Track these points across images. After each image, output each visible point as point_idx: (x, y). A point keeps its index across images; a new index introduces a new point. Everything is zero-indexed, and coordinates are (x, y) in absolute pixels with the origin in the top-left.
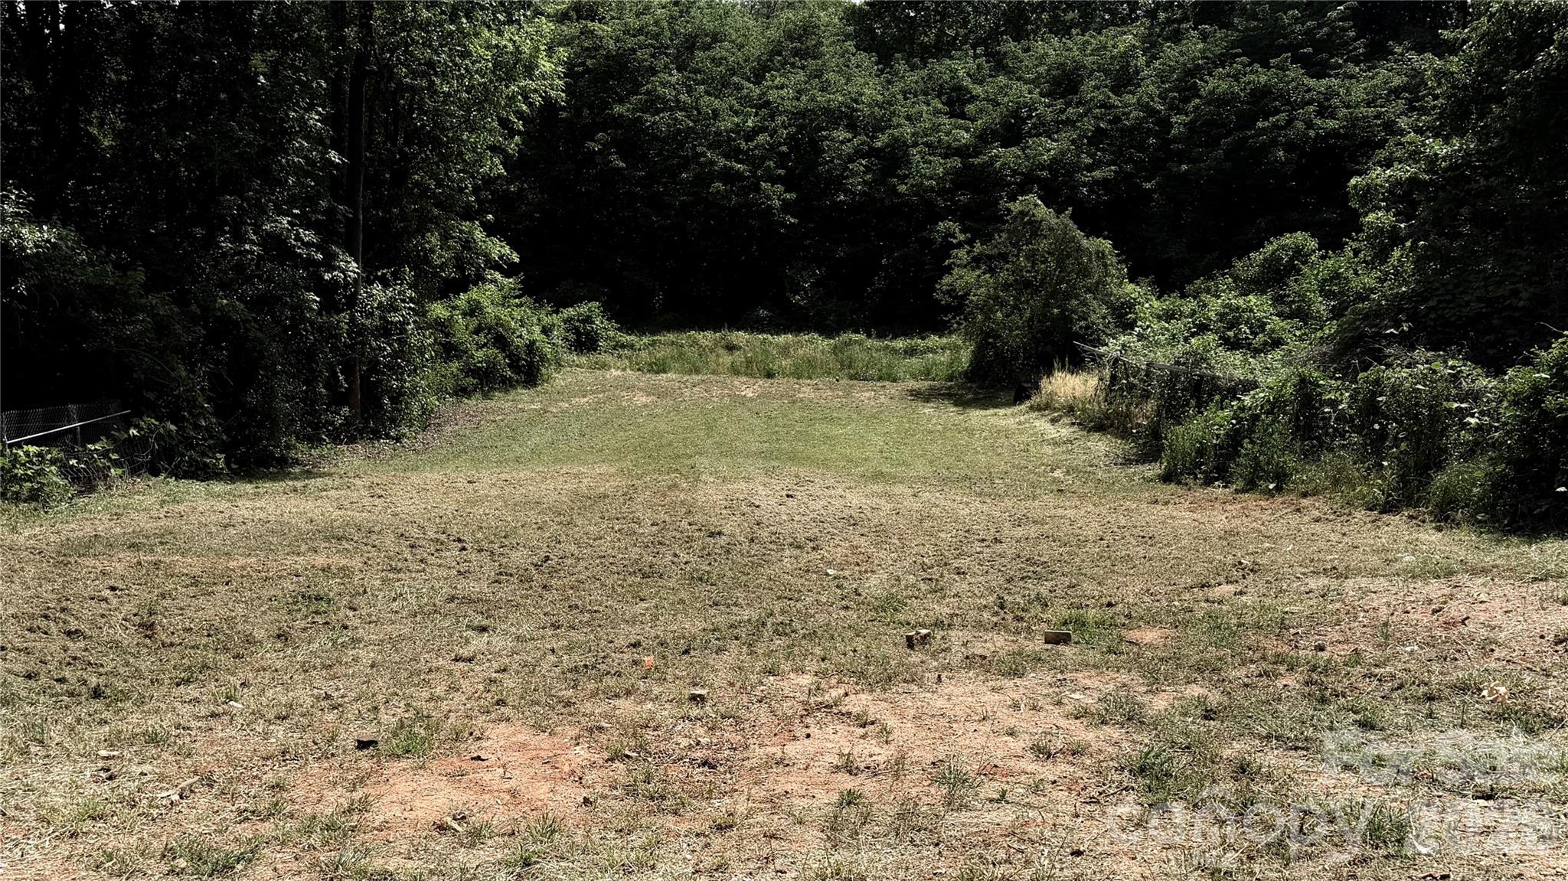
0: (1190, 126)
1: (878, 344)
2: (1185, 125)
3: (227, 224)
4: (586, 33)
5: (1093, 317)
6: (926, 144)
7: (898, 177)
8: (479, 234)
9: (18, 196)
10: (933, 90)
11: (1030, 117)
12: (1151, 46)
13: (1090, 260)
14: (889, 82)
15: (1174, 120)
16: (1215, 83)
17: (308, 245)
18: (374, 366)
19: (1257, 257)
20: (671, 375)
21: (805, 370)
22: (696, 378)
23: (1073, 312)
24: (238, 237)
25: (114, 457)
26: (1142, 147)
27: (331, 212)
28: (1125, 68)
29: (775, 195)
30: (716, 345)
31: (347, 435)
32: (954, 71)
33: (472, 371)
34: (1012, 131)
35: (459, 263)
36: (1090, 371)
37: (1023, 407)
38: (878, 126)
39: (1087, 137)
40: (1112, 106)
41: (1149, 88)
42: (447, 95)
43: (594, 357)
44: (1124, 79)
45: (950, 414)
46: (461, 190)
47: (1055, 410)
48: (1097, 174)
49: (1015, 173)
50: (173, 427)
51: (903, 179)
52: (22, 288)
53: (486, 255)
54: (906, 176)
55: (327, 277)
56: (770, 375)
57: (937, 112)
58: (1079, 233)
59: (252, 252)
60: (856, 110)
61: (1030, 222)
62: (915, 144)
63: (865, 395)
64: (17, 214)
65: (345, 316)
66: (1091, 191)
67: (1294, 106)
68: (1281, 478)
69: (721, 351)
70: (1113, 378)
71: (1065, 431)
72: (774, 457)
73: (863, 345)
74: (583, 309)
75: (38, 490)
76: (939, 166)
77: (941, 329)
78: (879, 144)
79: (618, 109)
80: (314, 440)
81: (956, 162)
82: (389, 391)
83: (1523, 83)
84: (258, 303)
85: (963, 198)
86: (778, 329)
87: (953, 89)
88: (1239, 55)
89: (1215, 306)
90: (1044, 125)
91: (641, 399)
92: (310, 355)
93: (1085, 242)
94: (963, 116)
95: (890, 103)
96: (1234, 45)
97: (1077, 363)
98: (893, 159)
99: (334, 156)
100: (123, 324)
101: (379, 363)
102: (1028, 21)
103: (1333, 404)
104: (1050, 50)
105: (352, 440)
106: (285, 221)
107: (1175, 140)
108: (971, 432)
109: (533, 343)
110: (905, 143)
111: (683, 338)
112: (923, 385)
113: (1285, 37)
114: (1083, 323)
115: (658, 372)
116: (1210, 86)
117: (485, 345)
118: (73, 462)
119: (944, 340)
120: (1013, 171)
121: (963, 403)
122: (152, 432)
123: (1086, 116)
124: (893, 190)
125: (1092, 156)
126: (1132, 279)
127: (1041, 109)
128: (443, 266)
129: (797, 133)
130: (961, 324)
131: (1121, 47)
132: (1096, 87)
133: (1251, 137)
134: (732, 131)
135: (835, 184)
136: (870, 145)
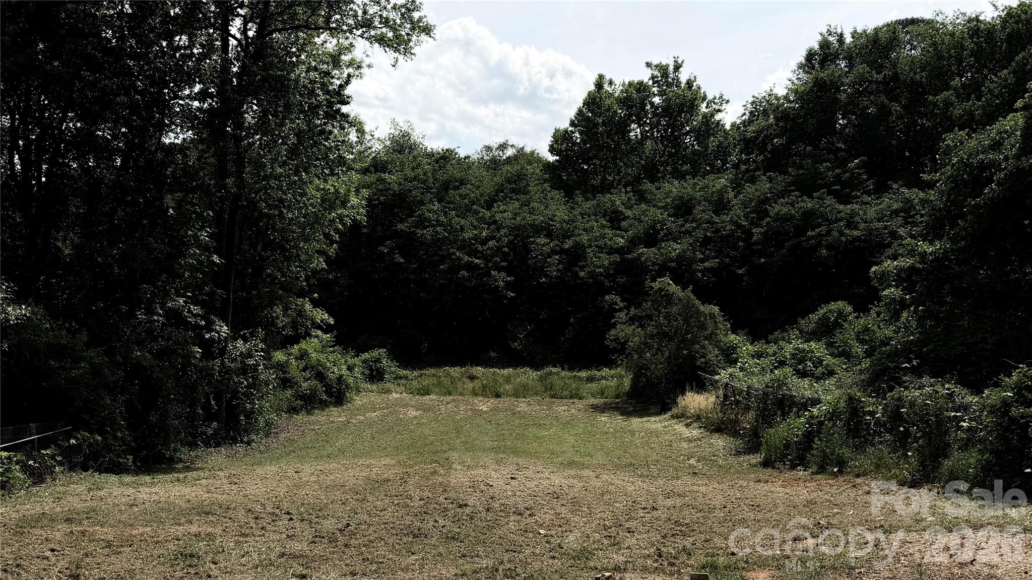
0: (765, 235)
1: (569, 374)
2: (761, 234)
3: (143, 302)
4: (380, 180)
5: (710, 356)
6: (597, 246)
7: (579, 267)
8: (308, 306)
9: (7, 287)
10: (600, 213)
11: (662, 229)
12: (737, 186)
13: (706, 319)
14: (572, 208)
15: (754, 231)
16: (779, 208)
17: (195, 316)
18: (235, 394)
19: (814, 317)
20: (433, 397)
21: (521, 392)
22: (449, 398)
23: (696, 352)
24: (150, 312)
25: (59, 458)
26: (734, 247)
27: (211, 294)
28: (721, 199)
29: (501, 278)
30: (462, 376)
31: (215, 441)
32: (613, 202)
33: (300, 396)
34: (651, 238)
35: (294, 325)
36: (709, 391)
37: (666, 416)
38: (567, 235)
39: (699, 242)
40: (714, 223)
41: (737, 212)
42: (292, 219)
43: (381, 385)
44: (720, 205)
45: (618, 421)
46: (297, 279)
47: (688, 418)
48: (707, 264)
49: (654, 264)
50: (99, 438)
51: (582, 268)
52: (6, 346)
53: (312, 320)
54: (584, 266)
55: (207, 336)
56: (498, 396)
57: (603, 227)
58: (697, 302)
59: (158, 321)
60: (552, 225)
61: (666, 295)
62: (590, 246)
63: (562, 408)
64: (6, 298)
65: (218, 362)
66: (704, 275)
67: (830, 222)
68: (842, 464)
69: (466, 380)
70: (725, 396)
71: (696, 433)
72: (501, 451)
73: (559, 375)
74: (375, 353)
75: (6, 482)
76: (606, 259)
77: (611, 364)
78: (567, 246)
79: (400, 226)
80: (193, 445)
81: (616, 258)
82: (244, 411)
83: (977, 206)
84: (161, 355)
85: (622, 280)
86: (503, 365)
87: (613, 212)
88: (793, 191)
89: (789, 349)
90: (672, 234)
91: (413, 413)
92: (193, 388)
93: (702, 308)
94: (619, 229)
95: (573, 221)
96: (789, 184)
97: (701, 387)
98: (576, 256)
99: (216, 259)
100: (71, 370)
101: (238, 392)
102: (658, 171)
103: (872, 414)
104: (673, 188)
105: (218, 445)
106: (182, 300)
107: (756, 243)
108: (633, 433)
109: (341, 376)
110: (583, 245)
111: (440, 372)
112: (599, 401)
113: (822, 179)
115: (423, 395)
116: (776, 210)
117: (310, 378)
118: (31, 462)
119: (613, 372)
120: (652, 262)
121: (627, 413)
122: (85, 441)
123: (698, 228)
124: (576, 275)
125: (703, 254)
126: (734, 332)
127: (669, 224)
128: (284, 328)
129: (514, 240)
130: (623, 361)
131: (718, 187)
132: (704, 211)
133: (805, 241)
134: (472, 239)
135: (539, 271)
136: (561, 247)
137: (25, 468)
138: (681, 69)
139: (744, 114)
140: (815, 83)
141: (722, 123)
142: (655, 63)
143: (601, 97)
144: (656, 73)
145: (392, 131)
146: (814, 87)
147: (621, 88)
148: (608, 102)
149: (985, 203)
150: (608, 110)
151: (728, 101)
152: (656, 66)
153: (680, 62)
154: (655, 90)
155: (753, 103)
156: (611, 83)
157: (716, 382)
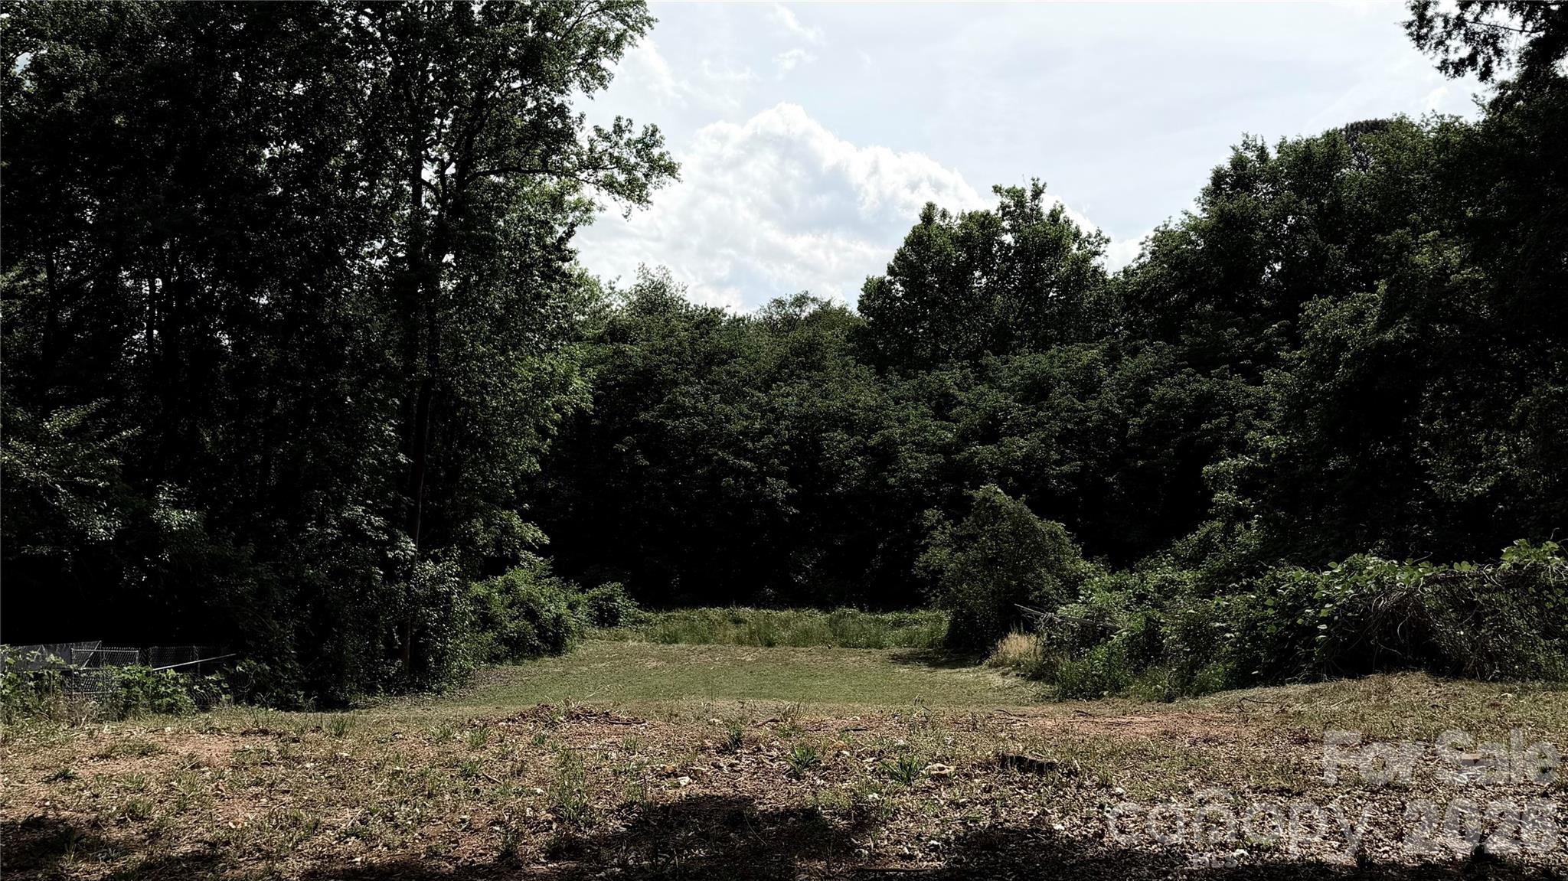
0: (1144, 427)
1: (869, 617)
2: (1139, 426)
3: (313, 512)
4: (619, 353)
5: (1047, 588)
6: (914, 443)
7: (889, 471)
8: (516, 521)
9: (170, 488)
10: (924, 397)
11: (1005, 419)
12: (1112, 357)
13: (1044, 539)
14: (884, 390)
15: (1130, 422)
16: (1159, 391)
17: (377, 529)
18: (423, 630)
19: (1193, 538)
20: (682, 645)
21: (803, 639)
22: (703, 647)
23: (1029, 584)
24: (322, 523)
25: (225, 686)
26: (1105, 446)
27: (397, 502)
28: (1088, 378)
29: (779, 489)
30: (724, 620)
31: (398, 688)
32: (943, 381)
33: (507, 641)
34: (990, 432)
35: (498, 545)
36: (1035, 633)
37: (983, 666)
38: (873, 428)
39: (1055, 437)
40: (1076, 411)
41: (1108, 395)
42: (497, 408)
43: (614, 630)
44: (1087, 386)
45: (924, 671)
46: (503, 485)
47: (1006, 666)
48: (1065, 468)
49: (992, 467)
50: (267, 669)
51: (892, 474)
52: (167, 557)
53: (521, 538)
54: (895, 471)
55: (390, 555)
56: (769, 644)
57: (923, 416)
58: (1033, 517)
59: (332, 535)
60: (853, 415)
61: (991, 507)
62: (904, 443)
63: (851, 659)
64: (168, 501)
65: (403, 584)
66: (1060, 482)
67: (1235, 409)
69: (729, 624)
70: (1049, 635)
71: (1010, 682)
73: (855, 618)
74: (606, 589)
75: (173, 705)
76: (925, 461)
77: (923, 603)
78: (873, 443)
79: (643, 416)
80: (371, 690)
81: (940, 459)
82: (434, 651)
84: (336, 574)
85: (947, 489)
86: (779, 604)
87: (941, 396)
88: (1185, 367)
89: (1153, 578)
90: (1018, 426)
91: (652, 664)
92: (373, 616)
93: (1039, 525)
94: (948, 419)
95: (881, 408)
96: (1181, 358)
97: (1029, 628)
98: (884, 456)
99: (402, 458)
100: (236, 586)
101: (427, 627)
102: (1012, 337)
104: (1027, 361)
105: (401, 693)
106: (360, 510)
107: (1133, 439)
108: (933, 685)
109: (559, 616)
110: (895, 442)
111: (695, 614)
112: (905, 651)
113: (1227, 350)
114: (1036, 593)
115: (670, 643)
116: (1160, 393)
117: (517, 617)
118: (196, 687)
119: (929, 614)
120: (990, 464)
121: (934, 663)
122: (251, 670)
123: (1055, 418)
124: (884, 483)
125: (1062, 453)
126: (1087, 556)
127: (1015, 413)
128: (484, 547)
129: (801, 434)
130: (937, 597)
131: (1085, 360)
132: (1063, 394)
133: (1198, 437)
134: (741, 433)
135: (833, 477)
136: (865, 445)
137: (191, 692)
138: (1043, 195)
139: (1142, 256)
140: (1221, 216)
141: (1101, 270)
142: (1006, 186)
143: (929, 236)
144: (1007, 201)
145: (641, 281)
146: (1219, 223)
147: (959, 221)
148: (939, 241)
149: (1335, 388)
150: (939, 253)
151: (1108, 241)
152: (1008, 191)
153: (1040, 185)
154: (1006, 224)
155: (1154, 239)
156: (944, 215)
157: (1038, 617)
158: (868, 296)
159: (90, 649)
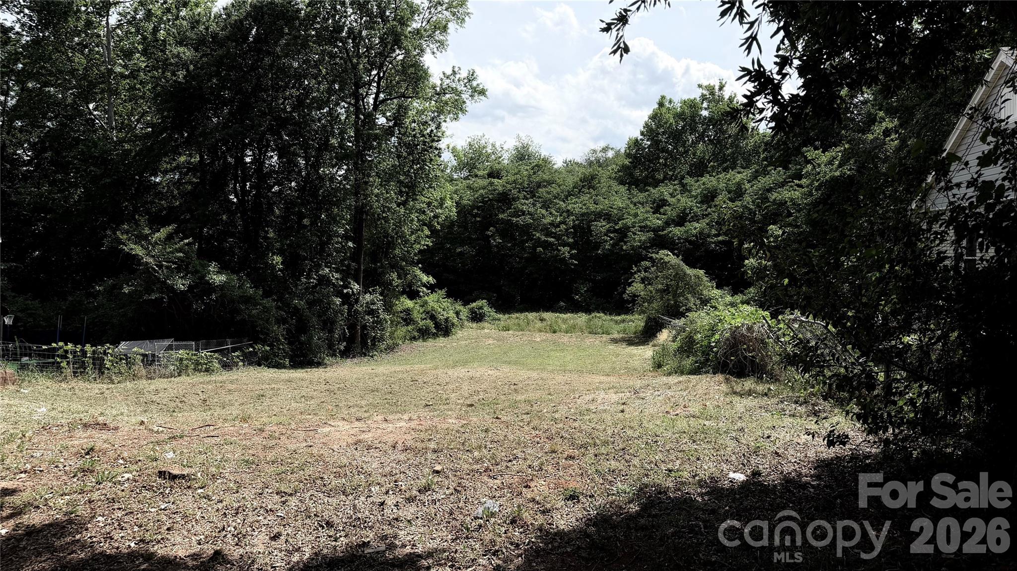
1: (608, 317)
3: (305, 271)
4: (491, 184)
5: (690, 305)
6: (639, 227)
8: (419, 273)
10: (650, 202)
11: (690, 213)
12: (755, 178)
13: (691, 279)
14: (629, 198)
16: (774, 196)
17: (337, 279)
18: (364, 327)
20: (510, 332)
21: (570, 329)
22: (521, 333)
24: (309, 277)
27: (348, 266)
28: (738, 189)
29: (567, 251)
30: (535, 319)
31: (346, 354)
32: (662, 193)
33: (420, 330)
36: (668, 328)
37: (650, 346)
38: (619, 219)
39: (715, 222)
41: (748, 198)
43: (480, 324)
44: (737, 193)
45: (622, 348)
47: (655, 346)
48: (720, 238)
49: (679, 239)
50: (268, 348)
51: (625, 243)
52: (214, 297)
53: (421, 281)
54: (628, 242)
55: (345, 291)
56: (553, 332)
57: (647, 212)
58: (686, 267)
59: (313, 283)
60: (611, 212)
61: (664, 262)
62: (634, 227)
63: (591, 340)
64: (214, 271)
66: (716, 246)
69: (537, 321)
73: (601, 319)
74: (479, 303)
75: (208, 368)
76: (644, 236)
78: (618, 227)
79: (501, 216)
80: (333, 356)
81: (652, 235)
82: (371, 337)
86: (567, 311)
87: (660, 200)
90: (696, 217)
91: (491, 342)
92: (332, 322)
93: (689, 271)
94: (660, 213)
95: (625, 208)
96: (789, 177)
98: (623, 234)
100: (252, 310)
101: (367, 326)
104: (709, 181)
105: (354, 357)
106: (327, 270)
109: (448, 318)
110: (629, 226)
111: (522, 316)
112: (619, 336)
114: (684, 308)
115: (505, 331)
117: (425, 319)
118: (225, 359)
120: (679, 237)
121: (631, 343)
122: (259, 350)
124: (622, 248)
126: (718, 287)
127: (696, 209)
128: (397, 286)
129: (580, 223)
130: (637, 309)
131: (738, 180)
134: (550, 224)
135: (597, 245)
136: (614, 227)
137: (220, 362)
138: (724, 88)
142: (705, 83)
143: (661, 114)
144: (705, 92)
145: (517, 143)
147: (679, 105)
148: (667, 116)
150: (666, 123)
152: (706, 87)
153: (724, 83)
154: (704, 105)
156: (670, 102)
157: (670, 322)
158: (629, 148)
159: (167, 343)
